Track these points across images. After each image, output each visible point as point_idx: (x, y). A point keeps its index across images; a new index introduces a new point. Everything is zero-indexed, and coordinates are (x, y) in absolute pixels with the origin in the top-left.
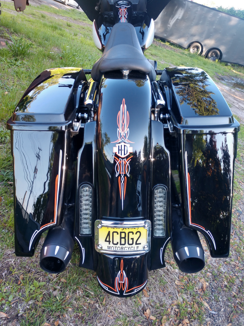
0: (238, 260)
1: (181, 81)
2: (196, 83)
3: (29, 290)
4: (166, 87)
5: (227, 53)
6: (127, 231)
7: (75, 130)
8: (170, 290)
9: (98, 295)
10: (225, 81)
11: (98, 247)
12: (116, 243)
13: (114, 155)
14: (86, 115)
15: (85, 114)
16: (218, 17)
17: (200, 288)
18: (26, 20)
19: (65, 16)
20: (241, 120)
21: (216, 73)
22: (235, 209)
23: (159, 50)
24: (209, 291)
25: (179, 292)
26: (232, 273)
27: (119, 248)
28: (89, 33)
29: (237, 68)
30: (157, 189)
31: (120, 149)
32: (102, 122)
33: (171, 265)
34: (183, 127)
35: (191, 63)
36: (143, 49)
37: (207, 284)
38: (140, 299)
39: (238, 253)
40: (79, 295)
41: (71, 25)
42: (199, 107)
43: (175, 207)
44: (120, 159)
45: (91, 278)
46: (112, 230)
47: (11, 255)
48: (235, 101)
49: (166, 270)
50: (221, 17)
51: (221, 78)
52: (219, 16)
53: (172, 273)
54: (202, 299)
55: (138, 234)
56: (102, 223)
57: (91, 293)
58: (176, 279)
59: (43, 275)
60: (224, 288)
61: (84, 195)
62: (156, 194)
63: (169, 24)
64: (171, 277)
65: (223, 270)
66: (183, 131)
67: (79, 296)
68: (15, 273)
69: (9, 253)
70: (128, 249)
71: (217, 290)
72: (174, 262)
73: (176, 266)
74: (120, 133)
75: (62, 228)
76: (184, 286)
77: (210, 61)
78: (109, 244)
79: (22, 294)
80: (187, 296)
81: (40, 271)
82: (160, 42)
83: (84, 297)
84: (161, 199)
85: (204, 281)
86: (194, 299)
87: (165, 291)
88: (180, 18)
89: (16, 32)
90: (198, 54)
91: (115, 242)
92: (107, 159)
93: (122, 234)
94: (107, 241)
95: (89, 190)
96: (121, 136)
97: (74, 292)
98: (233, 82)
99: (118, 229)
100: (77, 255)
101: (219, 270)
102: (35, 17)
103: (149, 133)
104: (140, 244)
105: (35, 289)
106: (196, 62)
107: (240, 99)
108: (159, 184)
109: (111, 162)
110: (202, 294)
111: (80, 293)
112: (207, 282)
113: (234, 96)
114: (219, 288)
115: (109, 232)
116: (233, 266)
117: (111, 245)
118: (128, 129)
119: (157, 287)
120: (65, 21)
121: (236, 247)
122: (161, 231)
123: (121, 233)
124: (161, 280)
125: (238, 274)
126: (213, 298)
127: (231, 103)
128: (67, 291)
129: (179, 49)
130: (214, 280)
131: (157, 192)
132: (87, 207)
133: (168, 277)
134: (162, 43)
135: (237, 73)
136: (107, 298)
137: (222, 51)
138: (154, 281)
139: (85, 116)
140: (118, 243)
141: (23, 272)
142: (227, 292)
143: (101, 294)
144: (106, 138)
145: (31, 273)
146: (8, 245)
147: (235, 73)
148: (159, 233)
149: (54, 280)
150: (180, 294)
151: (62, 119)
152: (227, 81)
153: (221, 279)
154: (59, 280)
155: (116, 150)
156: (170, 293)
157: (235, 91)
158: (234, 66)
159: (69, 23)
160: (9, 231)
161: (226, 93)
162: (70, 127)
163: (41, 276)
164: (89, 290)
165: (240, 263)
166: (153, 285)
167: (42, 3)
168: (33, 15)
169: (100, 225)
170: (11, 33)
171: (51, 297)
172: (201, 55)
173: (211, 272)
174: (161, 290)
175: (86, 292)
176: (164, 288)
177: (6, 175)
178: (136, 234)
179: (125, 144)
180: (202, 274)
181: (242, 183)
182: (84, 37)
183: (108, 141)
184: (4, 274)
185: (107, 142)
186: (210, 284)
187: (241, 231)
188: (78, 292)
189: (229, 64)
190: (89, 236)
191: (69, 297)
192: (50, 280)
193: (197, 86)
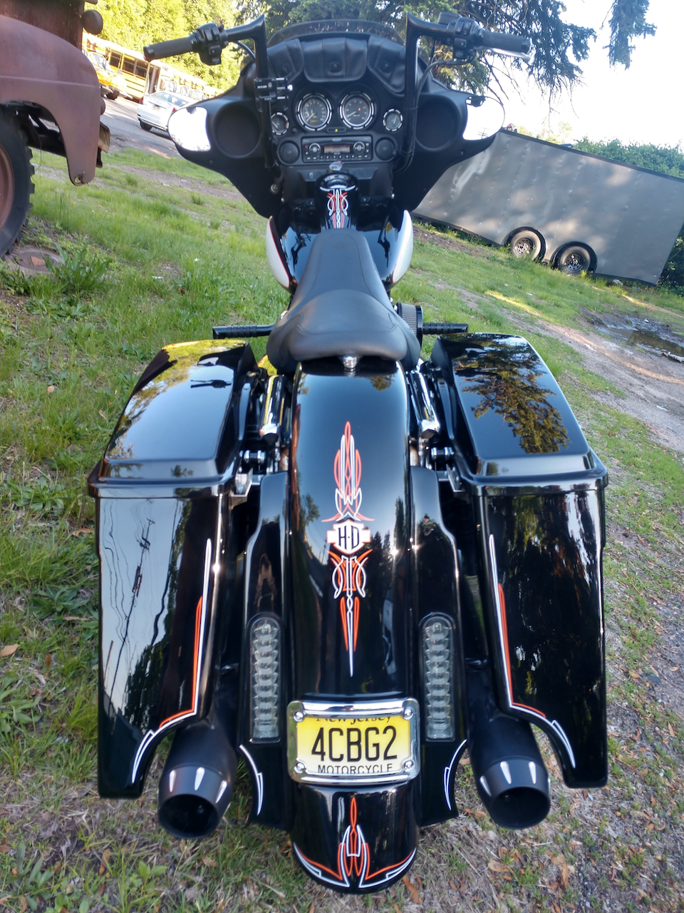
0: (650, 806)
1: (481, 365)
2: (515, 369)
3: (128, 888)
4: (442, 383)
5: (609, 253)
6: (363, 726)
7: (239, 494)
8: (477, 884)
9: (295, 898)
10: (606, 327)
11: (295, 768)
12: (339, 757)
13: (328, 548)
14: (261, 456)
15: (259, 452)
16: (579, 167)
17: (555, 879)
18: (90, 195)
19: (187, 175)
20: (652, 430)
21: (582, 306)
22: (640, 670)
23: (430, 252)
24: (577, 889)
25: (498, 891)
26: (637, 841)
27: (345, 770)
28: (249, 219)
29: (639, 292)
30: (431, 624)
31: (343, 535)
32: (300, 470)
33: (476, 821)
34: (482, 480)
35: (515, 284)
36: (388, 284)
37: (572, 868)
38: (400, 909)
39: (650, 788)
40: (250, 899)
41: (202, 200)
42: (523, 420)
43: (475, 666)
44: (343, 557)
45: (276, 856)
46: (327, 726)
47: (78, 801)
48: (636, 381)
49: (465, 834)
50: (587, 167)
51: (596, 321)
52: (581, 164)
53: (479, 840)
54: (558, 909)
55: (390, 732)
56: (304, 709)
57: (277, 892)
58: (490, 856)
59: (158, 849)
60: (616, 880)
61: (260, 644)
62: (429, 635)
63: (454, 187)
64: (477, 852)
65: (612, 833)
66: (484, 489)
67: (249, 902)
68: (91, 845)
69: (73, 797)
70: (366, 771)
71: (596, 885)
72: (483, 813)
73: (488, 823)
74: (342, 500)
75: (208, 725)
76: (511, 875)
77: (566, 275)
78: (322, 759)
79: (110, 898)
80: (521, 900)
81: (150, 840)
82: (433, 230)
83: (262, 903)
84: (440, 648)
85: (562, 861)
86: (539, 908)
87: (464, 889)
88: (481, 172)
89: (68, 229)
90: (533, 259)
91: (336, 755)
92: (313, 556)
93: (352, 733)
94: (317, 753)
95: (272, 632)
96: (343, 507)
97: (238, 888)
98: (629, 328)
99: (342, 720)
100: (241, 797)
101: (601, 833)
102: (111, 185)
103: (406, 491)
104: (395, 757)
105: (141, 883)
106: (528, 281)
107: (649, 373)
108: (434, 611)
109: (321, 561)
110: (559, 894)
111: (249, 893)
112: (572, 863)
113: (633, 367)
114: (604, 880)
115: (322, 730)
116: (638, 822)
117: (327, 761)
118: (360, 489)
119: (441, 878)
120: (187, 190)
121: (646, 771)
122: (444, 726)
123: (349, 730)
124: (452, 859)
125: (653, 843)
126: (588, 904)
127: (625, 385)
128: (219, 888)
129: (481, 247)
130: (589, 860)
131: (431, 631)
132: (269, 671)
133: (469, 850)
134: (438, 233)
135: (638, 303)
136: (318, 907)
137: (594, 248)
138: (434, 861)
139: (259, 457)
140: (342, 756)
141: (110, 842)
142: (625, 890)
143: (302, 897)
144: (309, 507)
145: (130, 844)
146: (71, 776)
147: (635, 305)
148: (440, 731)
149: (188, 861)
150: (502, 895)
151: (210, 469)
152: (613, 326)
153: (608, 856)
154: (199, 861)
155: (332, 537)
156: (476, 893)
157: (635, 354)
158: (631, 286)
159: (196, 197)
160: (71, 741)
161: (612, 361)
162: (229, 489)
163: (153, 851)
164: (272, 885)
165: (658, 812)
166: (432, 873)
167: (127, 144)
168: (107, 177)
169: (300, 715)
170: (57, 233)
171: (179, 904)
172: (540, 262)
173: (582, 837)
174: (452, 885)
175: (266, 890)
176: (461, 879)
177: (60, 600)
178: (385, 732)
179: (354, 524)
180: (558, 844)
181: (659, 602)
182: (237, 230)
183: (314, 514)
184: (63, 849)
185: (312, 517)
186: (579, 870)
187: (657, 729)
188: (245, 890)
189: (616, 281)
190: (274, 742)
191: (224, 903)
192: (176, 862)
193: (515, 377)
